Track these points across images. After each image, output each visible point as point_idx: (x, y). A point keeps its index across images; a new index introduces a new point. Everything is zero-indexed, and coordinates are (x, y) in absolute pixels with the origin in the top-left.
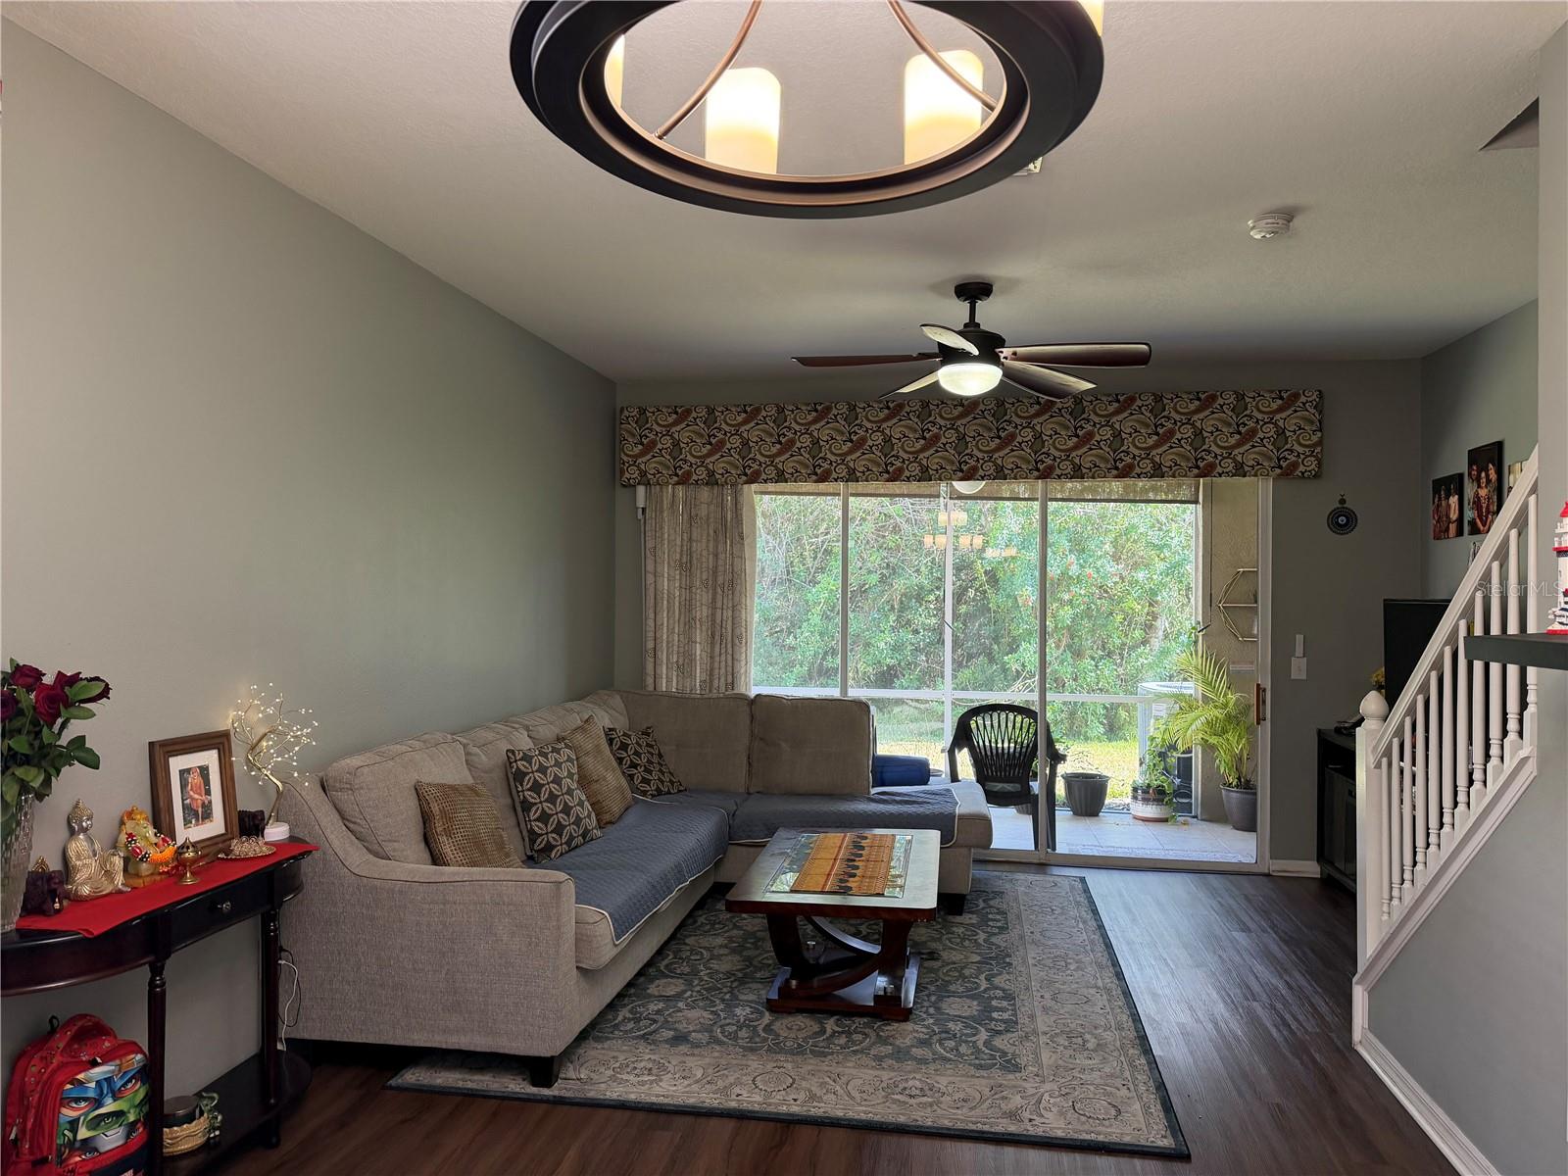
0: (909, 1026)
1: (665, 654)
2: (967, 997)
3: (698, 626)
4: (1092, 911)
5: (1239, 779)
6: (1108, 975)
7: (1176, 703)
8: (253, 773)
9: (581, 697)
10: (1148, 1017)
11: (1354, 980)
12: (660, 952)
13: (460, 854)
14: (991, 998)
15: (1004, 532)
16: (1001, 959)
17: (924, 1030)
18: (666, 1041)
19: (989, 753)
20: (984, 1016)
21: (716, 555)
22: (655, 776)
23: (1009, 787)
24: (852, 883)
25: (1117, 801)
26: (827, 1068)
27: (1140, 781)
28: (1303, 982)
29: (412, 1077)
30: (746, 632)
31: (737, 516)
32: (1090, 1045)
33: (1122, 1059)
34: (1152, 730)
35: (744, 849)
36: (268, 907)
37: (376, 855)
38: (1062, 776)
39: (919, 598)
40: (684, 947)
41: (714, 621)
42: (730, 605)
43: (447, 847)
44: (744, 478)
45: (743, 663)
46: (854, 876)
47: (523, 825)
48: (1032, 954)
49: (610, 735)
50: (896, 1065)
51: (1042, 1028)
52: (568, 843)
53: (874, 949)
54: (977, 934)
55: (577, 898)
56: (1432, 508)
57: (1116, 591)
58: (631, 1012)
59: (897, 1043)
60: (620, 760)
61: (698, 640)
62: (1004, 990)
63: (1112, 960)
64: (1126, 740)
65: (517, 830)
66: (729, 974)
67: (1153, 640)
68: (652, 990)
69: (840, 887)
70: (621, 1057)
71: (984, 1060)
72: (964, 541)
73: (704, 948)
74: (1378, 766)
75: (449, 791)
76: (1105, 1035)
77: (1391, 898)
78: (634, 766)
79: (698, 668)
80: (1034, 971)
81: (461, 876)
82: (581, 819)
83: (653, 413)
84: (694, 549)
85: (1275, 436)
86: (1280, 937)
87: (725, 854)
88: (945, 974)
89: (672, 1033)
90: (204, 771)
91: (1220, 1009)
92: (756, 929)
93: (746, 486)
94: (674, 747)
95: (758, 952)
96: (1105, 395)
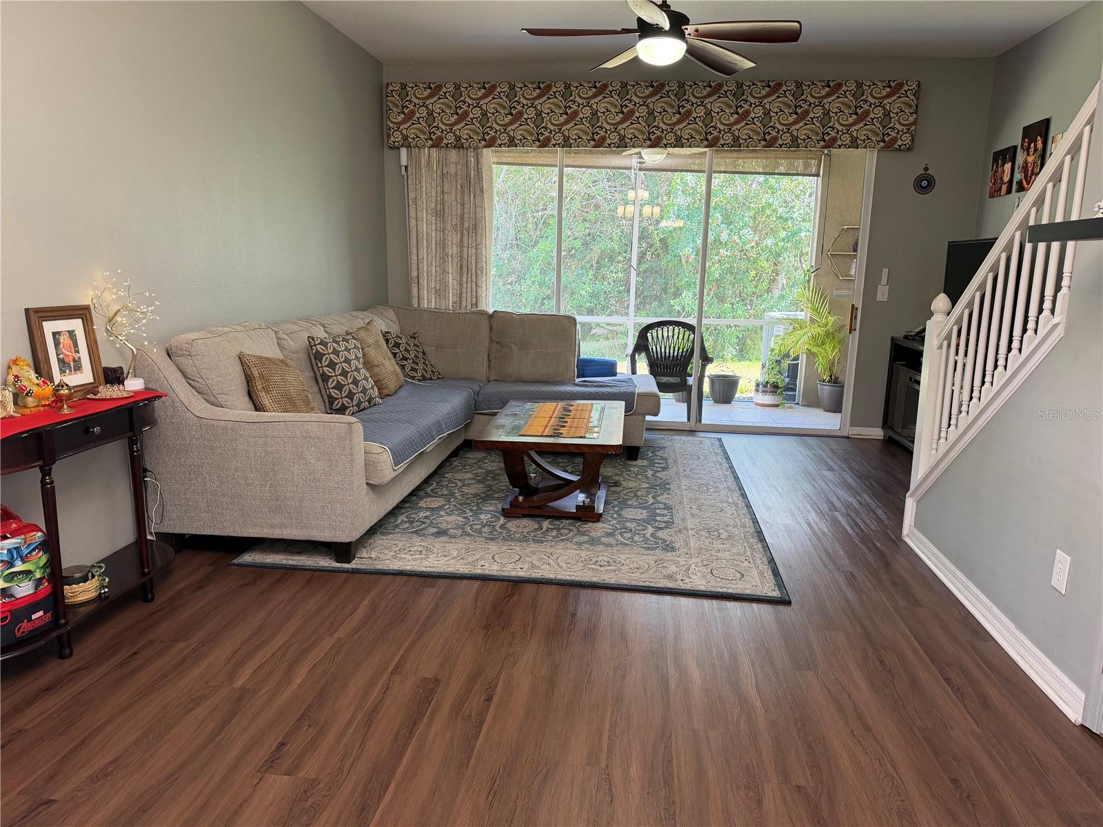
0: (599, 525)
1: (426, 281)
2: (639, 508)
3: (450, 260)
4: (726, 458)
5: (831, 376)
6: (736, 496)
7: (791, 324)
8: (111, 338)
9: (364, 309)
10: (763, 520)
11: (907, 495)
12: (427, 481)
13: (276, 406)
14: (656, 509)
15: (675, 208)
16: (664, 486)
17: (611, 528)
18: (432, 535)
19: (659, 356)
20: (652, 518)
21: (463, 205)
22: (421, 366)
23: (672, 380)
24: (562, 430)
25: (744, 395)
26: (543, 550)
27: (761, 380)
28: (869, 500)
29: (248, 558)
30: (486, 266)
31: (478, 173)
32: (723, 536)
33: (745, 544)
34: (772, 344)
35: (485, 417)
36: (131, 434)
37: (213, 404)
38: (708, 376)
39: (611, 259)
40: (444, 479)
41: (461, 257)
42: (474, 245)
43: (265, 400)
44: (483, 143)
45: (484, 289)
46: (564, 426)
47: (323, 391)
48: (684, 483)
49: (386, 335)
50: (591, 548)
51: (690, 525)
52: (358, 405)
53: (574, 478)
54: (647, 471)
55: (364, 438)
56: (991, 173)
57: (752, 254)
58: (407, 517)
59: (592, 534)
60: (395, 355)
61: (450, 272)
62: (665, 504)
63: (739, 487)
64: (750, 360)
65: (319, 395)
66: (476, 495)
67: (775, 290)
68: (422, 504)
69: (555, 433)
70: (400, 544)
71: (652, 545)
72: (647, 210)
73: (458, 480)
74: (940, 347)
75: (264, 361)
76: (733, 530)
77: (939, 438)
78: (405, 359)
79: (451, 292)
80: (685, 493)
81: (277, 418)
82: (367, 390)
83: (412, 88)
84: (446, 199)
85: (882, 117)
86: (855, 474)
87: (472, 419)
88: (625, 495)
89: (436, 529)
90: (72, 334)
91: (813, 516)
92: (494, 469)
93: (485, 149)
94: (434, 348)
95: (496, 482)
96: (760, 81)
